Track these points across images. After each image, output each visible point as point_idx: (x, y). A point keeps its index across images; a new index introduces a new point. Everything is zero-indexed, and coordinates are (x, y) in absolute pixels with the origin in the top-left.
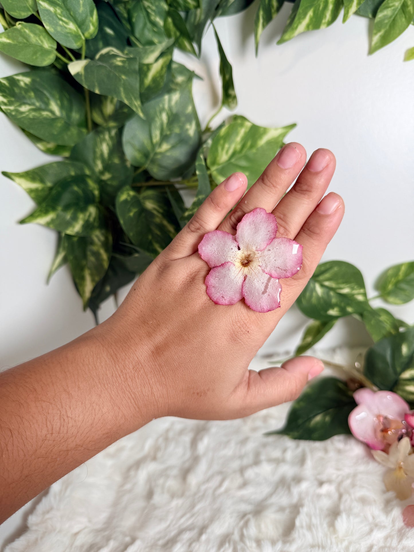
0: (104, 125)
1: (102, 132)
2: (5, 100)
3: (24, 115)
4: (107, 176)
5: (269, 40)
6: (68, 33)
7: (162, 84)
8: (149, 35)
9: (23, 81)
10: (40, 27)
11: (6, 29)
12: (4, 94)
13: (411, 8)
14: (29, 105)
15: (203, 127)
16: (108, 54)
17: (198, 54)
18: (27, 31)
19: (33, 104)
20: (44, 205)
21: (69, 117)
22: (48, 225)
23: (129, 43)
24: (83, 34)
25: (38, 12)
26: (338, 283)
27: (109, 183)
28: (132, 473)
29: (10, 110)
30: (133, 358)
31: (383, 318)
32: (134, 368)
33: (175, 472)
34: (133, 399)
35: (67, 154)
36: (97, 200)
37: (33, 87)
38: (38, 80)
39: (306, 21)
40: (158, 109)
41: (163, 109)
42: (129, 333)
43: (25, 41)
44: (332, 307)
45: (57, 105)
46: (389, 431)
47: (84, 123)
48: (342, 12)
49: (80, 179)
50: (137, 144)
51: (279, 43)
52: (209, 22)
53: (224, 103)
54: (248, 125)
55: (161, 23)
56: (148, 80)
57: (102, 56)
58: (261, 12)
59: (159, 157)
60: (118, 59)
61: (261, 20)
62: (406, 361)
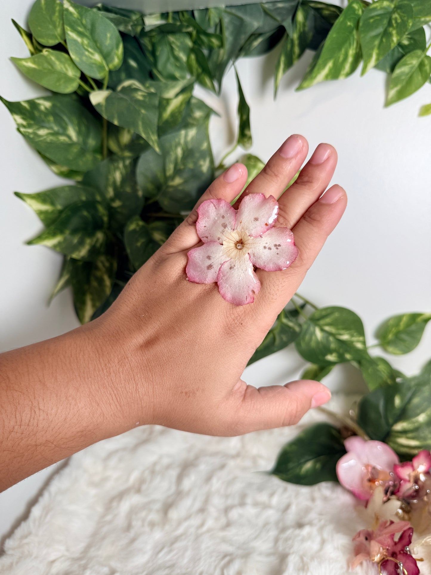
0: (120, 154)
1: (117, 161)
2: (24, 123)
3: (42, 139)
4: (117, 204)
5: (289, 84)
6: (93, 63)
7: (180, 120)
8: (171, 68)
9: (44, 105)
10: (66, 55)
11: (32, 54)
12: (24, 117)
13: (427, 68)
14: (48, 128)
15: (217, 163)
16: (129, 87)
17: (218, 92)
18: (53, 58)
19: (51, 128)
20: (52, 227)
21: (85, 143)
22: (54, 248)
23: (152, 76)
24: (108, 65)
25: (65, 41)
26: (338, 329)
27: (119, 210)
28: (115, 504)
29: (28, 132)
30: (120, 352)
31: (381, 367)
32: (119, 362)
33: (158, 506)
34: (115, 396)
35: (79, 178)
36: (106, 226)
37: (53, 112)
38: (59, 105)
39: (326, 71)
40: (173, 143)
41: (178, 144)
42: (119, 327)
43: (50, 67)
44: (330, 352)
45: (74, 129)
46: (376, 481)
47: (100, 149)
48: (361, 65)
49: (91, 205)
50: (150, 176)
51: (298, 89)
52: (231, 62)
53: (239, 142)
54: (261, 166)
55: (184, 58)
56: (167, 114)
57: (124, 88)
58: (282, 59)
59: (171, 190)
60: (140, 93)
61: (282, 66)
62: (398, 413)
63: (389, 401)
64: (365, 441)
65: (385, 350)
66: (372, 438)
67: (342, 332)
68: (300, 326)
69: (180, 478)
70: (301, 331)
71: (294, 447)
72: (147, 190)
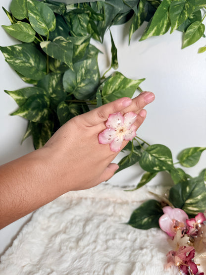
0: (55, 72)
1: (53, 75)
2: (9, 57)
3: (17, 64)
4: (54, 96)
5: (135, 38)
6: (41, 28)
7: (84, 55)
8: (79, 31)
9: (18, 48)
10: (29, 24)
11: (12, 24)
12: (9, 54)
13: (202, 30)
14: (20, 59)
15: (101, 76)
16: (59, 39)
17: (102, 42)
18: (22, 26)
19: (22, 60)
20: (23, 107)
21: (38, 66)
22: (24, 117)
23: (70, 35)
24: (49, 29)
25: (28, 17)
26: (159, 155)
27: (55, 99)
28: (53, 239)
29: (11, 61)
31: (180, 173)
33: (74, 240)
35: (36, 84)
36: (48, 106)
37: (22, 52)
38: (25, 48)
39: (153, 31)
40: (81, 67)
41: (83, 67)
43: (21, 30)
44: (156, 166)
45: (33, 60)
46: (178, 227)
47: (45, 70)
48: (170, 29)
49: (41, 96)
50: (69, 82)
51: (140, 40)
52: (108, 27)
53: (112, 66)
54: (122, 77)
55: (86, 26)
56: (77, 53)
57: (56, 40)
58: (133, 25)
59: (79, 89)
60: (64, 42)
61: (132, 29)
62: (188, 195)
63: (184, 189)
64: (173, 208)
65: (182, 165)
66: (176, 207)
67: (161, 156)
68: (141, 154)
69: (84, 226)
70: (141, 156)
71: (139, 211)
72: (68, 89)
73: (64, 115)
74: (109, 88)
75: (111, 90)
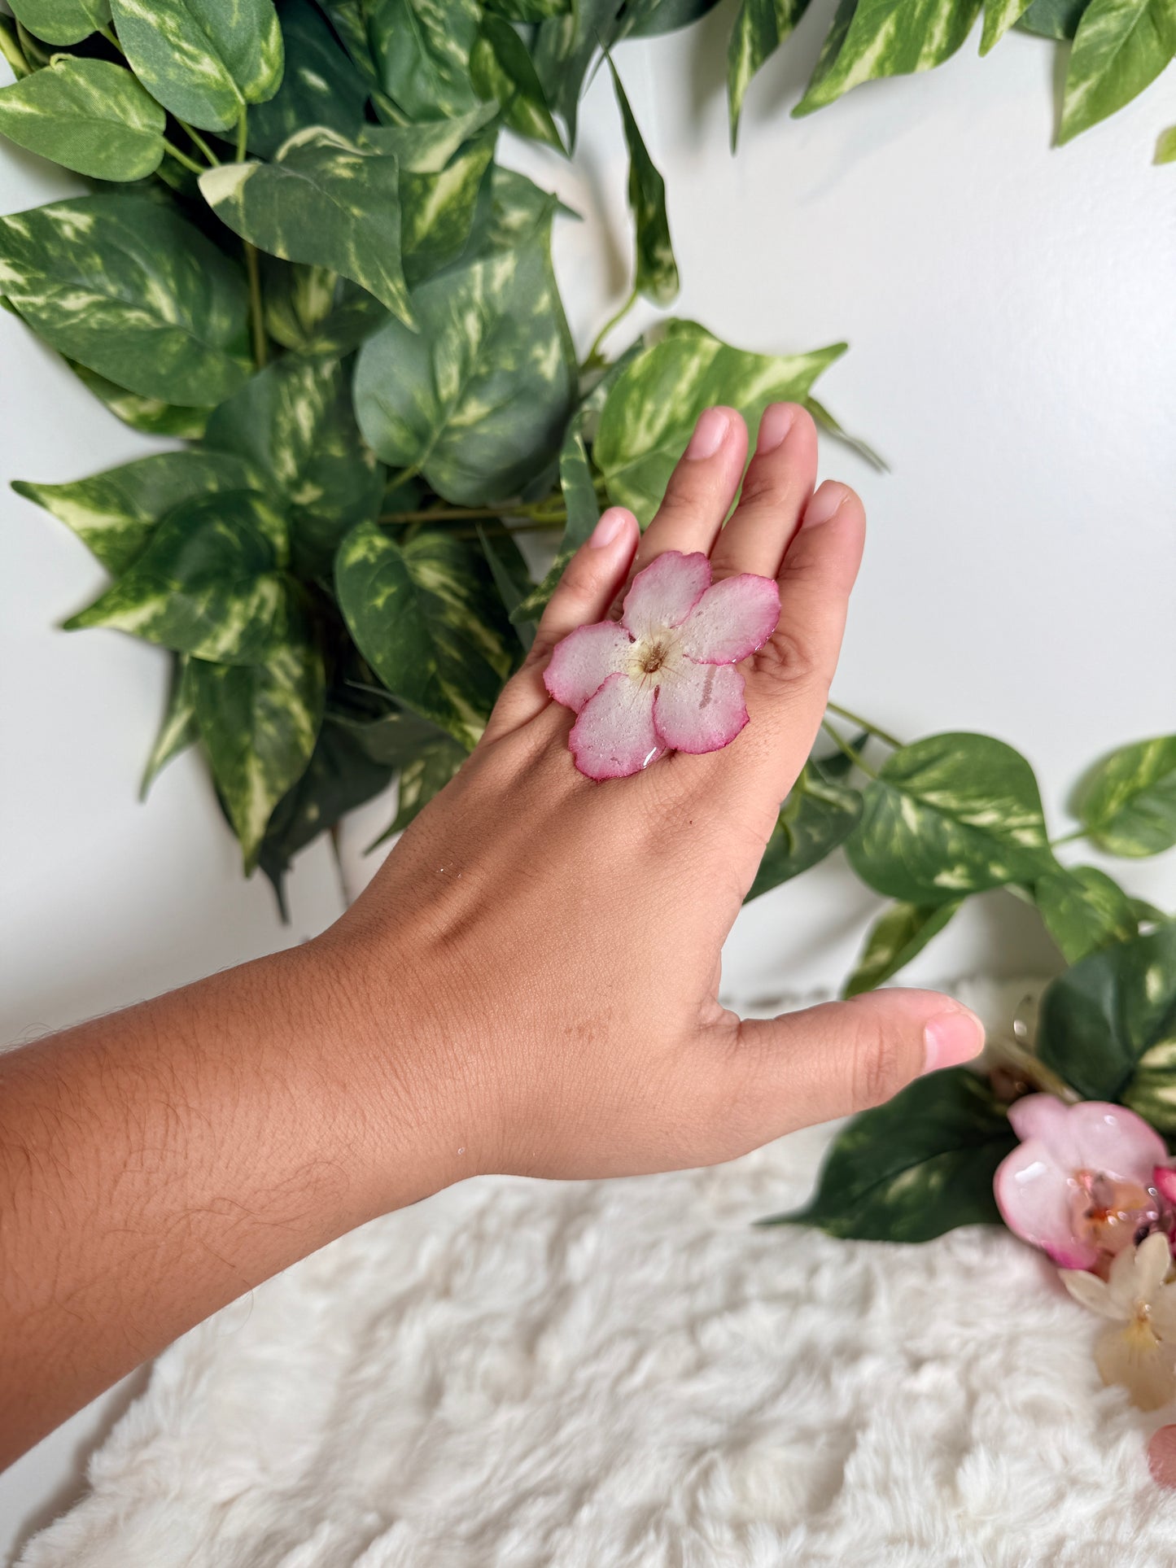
0: (302, 347)
1: (294, 369)
2: (20, 279)
3: (74, 321)
4: (309, 494)
5: (769, 106)
6: (198, 86)
7: (465, 231)
8: (426, 91)
9: (70, 223)
10: (119, 70)
11: (20, 75)
12: (17, 261)
14: (89, 291)
15: (582, 353)
16: (310, 144)
17: (567, 146)
18: (81, 81)
19: (100, 290)
20: (131, 575)
21: (201, 325)
22: (142, 633)
23: (372, 116)
24: (241, 89)
25: (111, 26)
26: (964, 799)
27: (316, 512)
28: (383, 1333)
29: (33, 305)
31: (1094, 895)
33: (503, 1330)
35: (196, 432)
36: (282, 561)
37: (98, 242)
38: (113, 219)
39: (876, 49)
40: (453, 304)
41: (468, 304)
43: (76, 109)
44: (948, 863)
45: (167, 289)
46: (1110, 1215)
47: (245, 344)
48: (978, 26)
49: (234, 504)
50: (394, 403)
51: (798, 112)
52: (598, 52)
53: (640, 285)
54: (709, 346)
55: (463, 57)
56: (426, 222)
57: (294, 152)
58: (747, 26)
59: (456, 438)
60: (342, 160)
61: (747, 49)
62: (1158, 1016)
63: (1130, 985)
64: (1068, 1104)
65: (1101, 847)
66: (1086, 1098)
67: (977, 804)
68: (857, 796)
69: (557, 1248)
70: (861, 812)
71: (862, 1138)
72: (388, 445)
73: (380, 602)
74: (638, 415)
75: (650, 425)
